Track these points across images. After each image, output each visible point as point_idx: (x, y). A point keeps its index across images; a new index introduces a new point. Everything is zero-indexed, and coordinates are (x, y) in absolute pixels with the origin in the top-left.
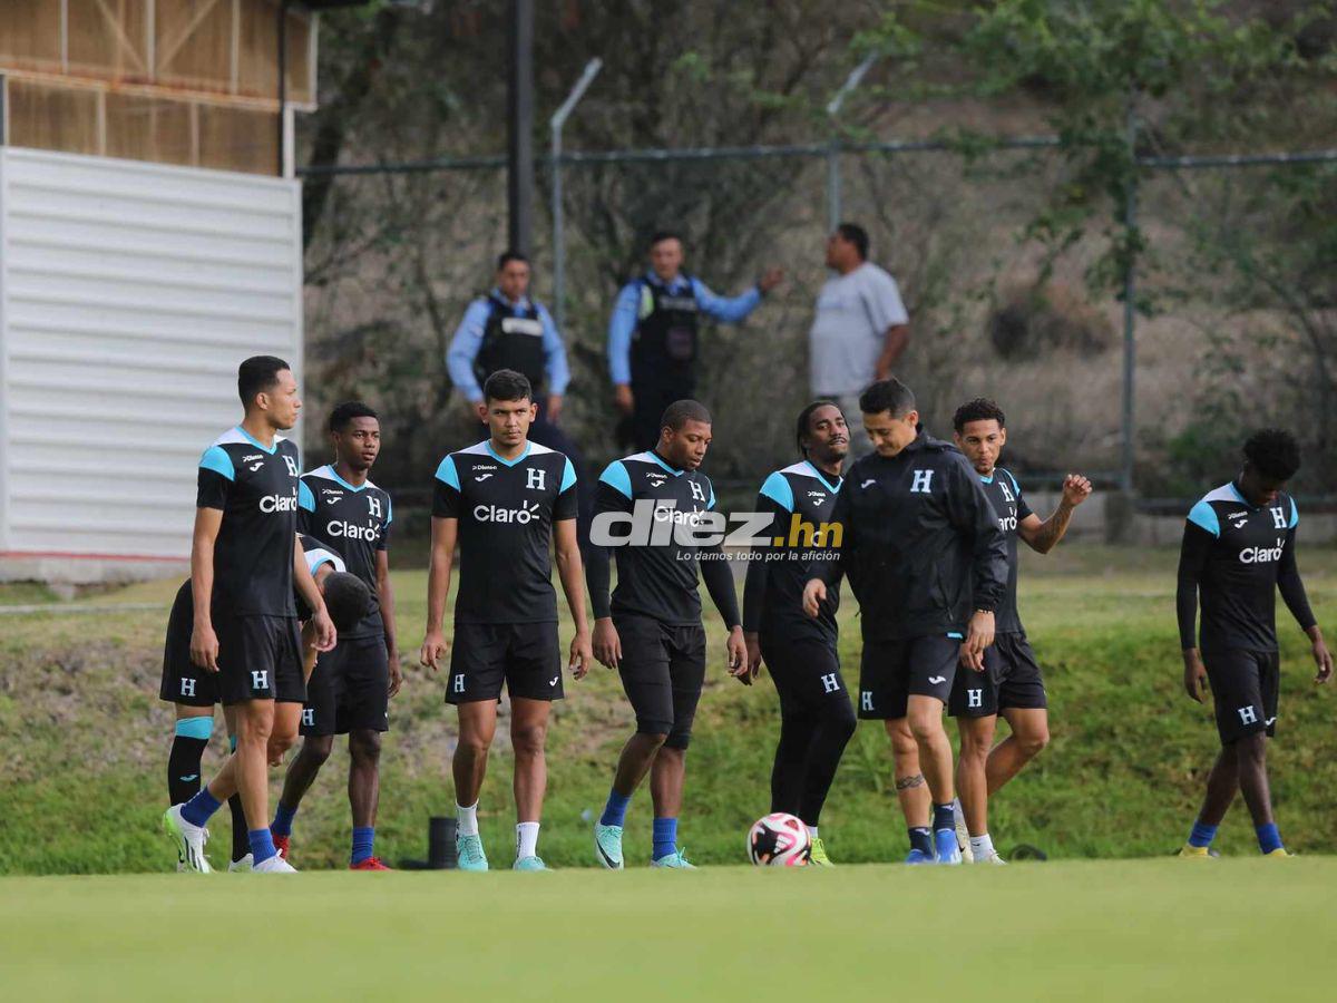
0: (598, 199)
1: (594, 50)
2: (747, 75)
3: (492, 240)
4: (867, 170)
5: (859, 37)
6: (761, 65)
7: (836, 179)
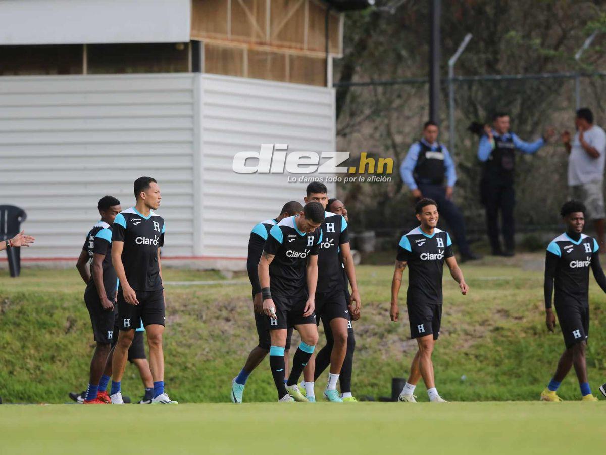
0: (470, 97)
1: (468, 30)
2: (538, 41)
3: (421, 116)
4: (593, 84)
5: (590, 24)
6: (544, 37)
7: (579, 89)
